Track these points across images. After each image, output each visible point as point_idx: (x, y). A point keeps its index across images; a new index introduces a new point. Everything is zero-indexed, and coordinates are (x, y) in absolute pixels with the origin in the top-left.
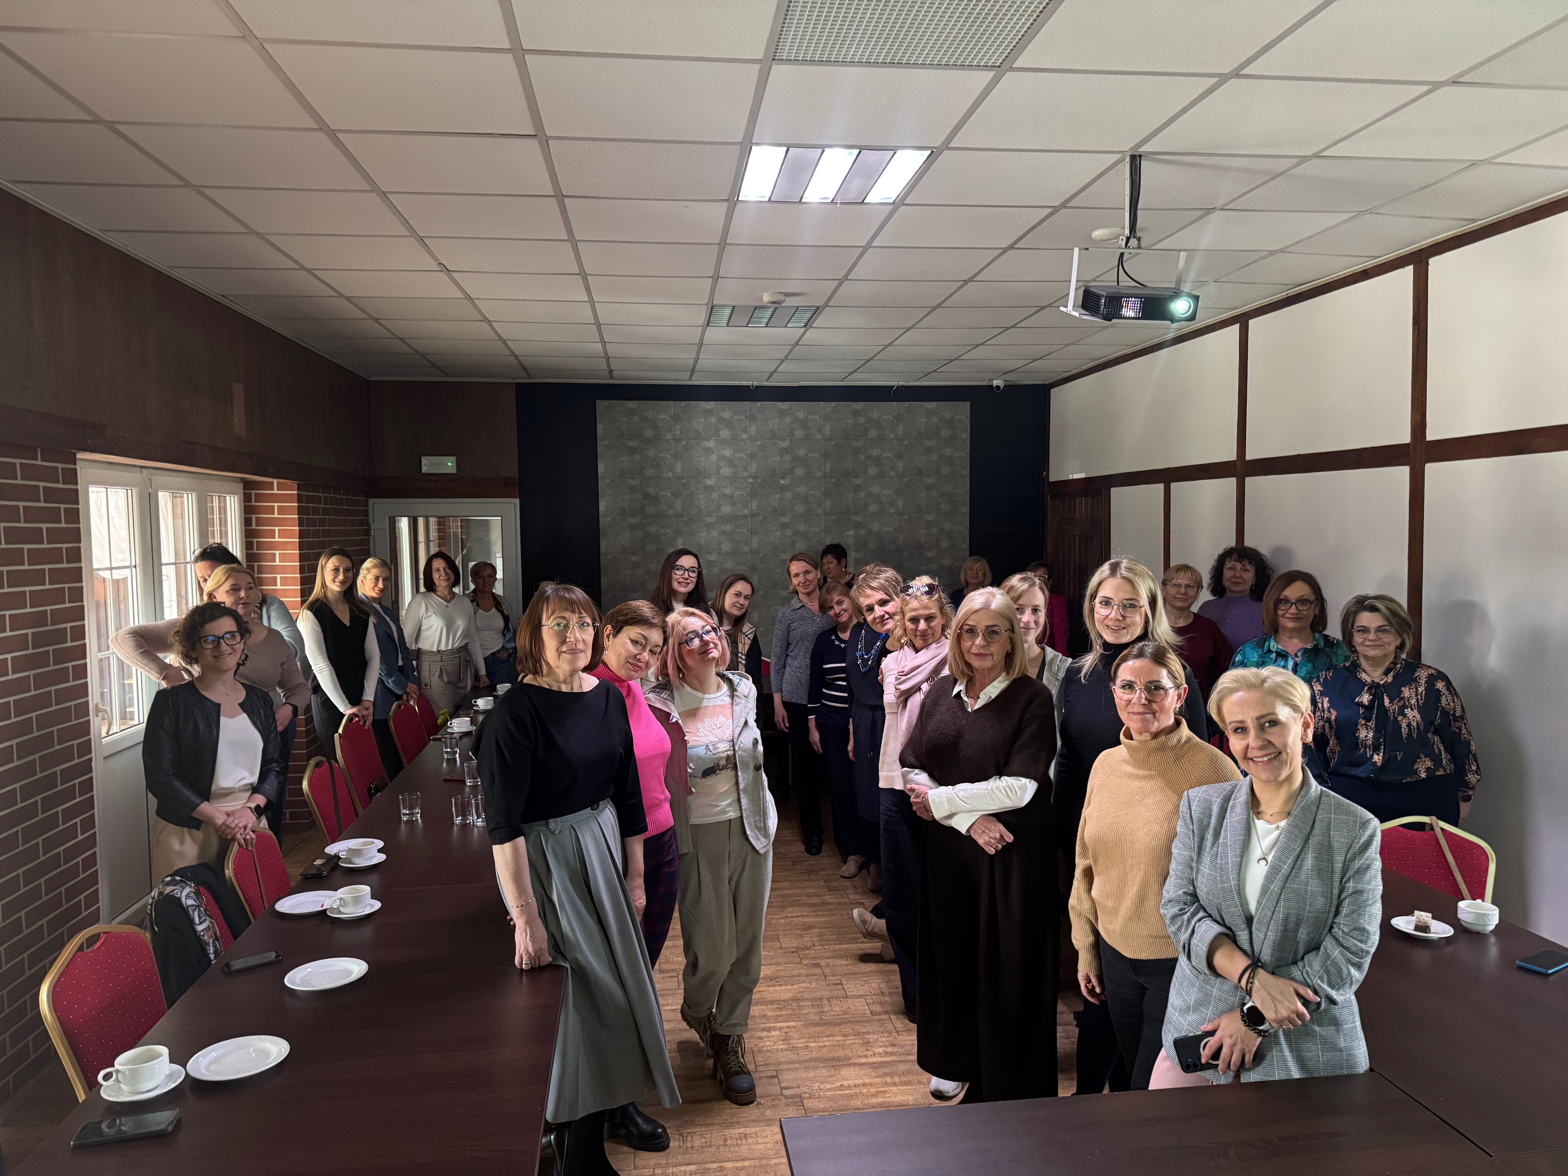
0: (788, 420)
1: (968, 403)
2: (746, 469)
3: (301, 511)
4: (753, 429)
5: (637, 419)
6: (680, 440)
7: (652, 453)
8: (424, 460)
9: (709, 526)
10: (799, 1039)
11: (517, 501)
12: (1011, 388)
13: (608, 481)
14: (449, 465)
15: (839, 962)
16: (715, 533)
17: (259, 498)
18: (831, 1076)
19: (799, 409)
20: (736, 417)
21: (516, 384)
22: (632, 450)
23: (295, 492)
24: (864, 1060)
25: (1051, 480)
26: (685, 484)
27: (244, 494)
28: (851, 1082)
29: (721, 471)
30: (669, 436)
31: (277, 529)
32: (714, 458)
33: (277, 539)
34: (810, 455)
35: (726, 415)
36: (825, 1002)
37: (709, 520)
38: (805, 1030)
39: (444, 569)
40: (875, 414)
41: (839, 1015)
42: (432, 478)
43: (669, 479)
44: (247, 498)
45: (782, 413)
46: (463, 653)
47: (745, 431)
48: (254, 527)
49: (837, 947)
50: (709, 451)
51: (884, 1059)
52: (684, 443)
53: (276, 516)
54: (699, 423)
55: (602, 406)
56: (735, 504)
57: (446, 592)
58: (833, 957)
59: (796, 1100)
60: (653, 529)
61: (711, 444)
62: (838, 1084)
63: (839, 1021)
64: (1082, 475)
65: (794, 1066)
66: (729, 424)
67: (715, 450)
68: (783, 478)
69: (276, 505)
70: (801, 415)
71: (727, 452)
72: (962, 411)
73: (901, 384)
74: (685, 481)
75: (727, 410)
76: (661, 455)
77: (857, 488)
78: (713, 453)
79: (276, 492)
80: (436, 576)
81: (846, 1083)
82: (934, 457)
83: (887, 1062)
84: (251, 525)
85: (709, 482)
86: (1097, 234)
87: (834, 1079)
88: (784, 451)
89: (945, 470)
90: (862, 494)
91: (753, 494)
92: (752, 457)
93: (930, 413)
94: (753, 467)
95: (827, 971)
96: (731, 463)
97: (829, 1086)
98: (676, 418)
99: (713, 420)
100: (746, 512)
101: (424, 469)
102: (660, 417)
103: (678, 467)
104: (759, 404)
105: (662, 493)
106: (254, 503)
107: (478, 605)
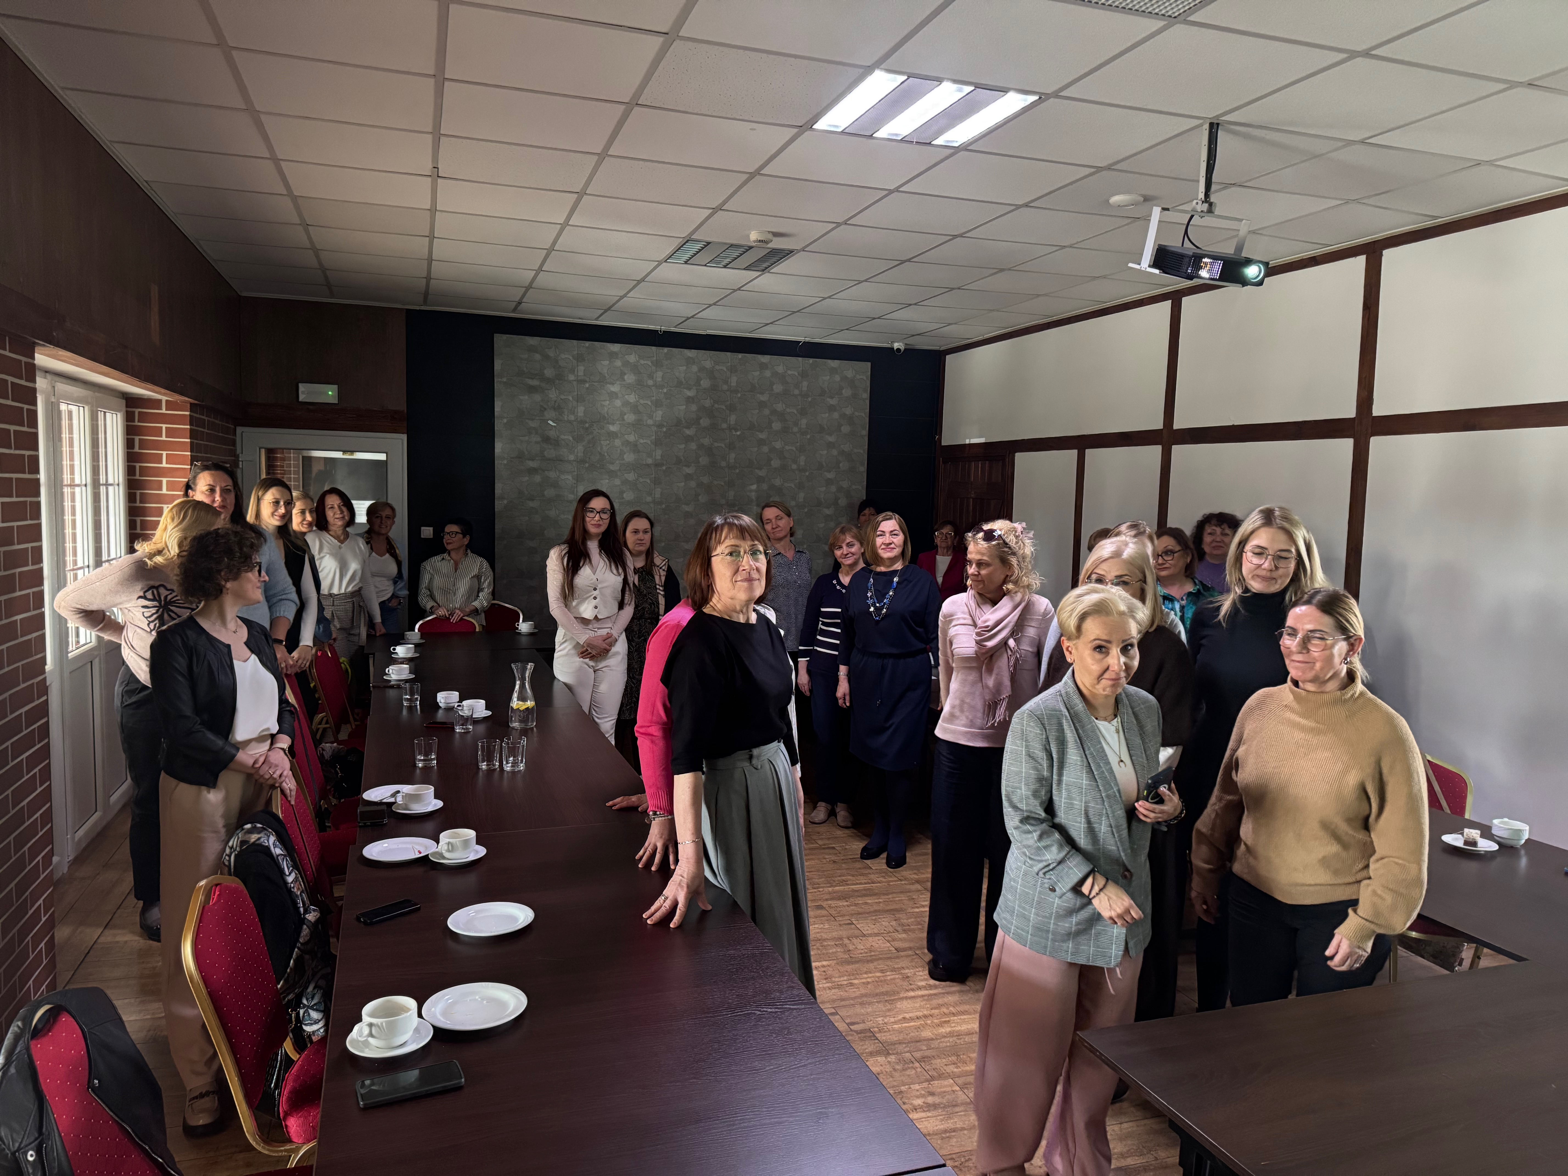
0: (695, 368)
1: (869, 364)
2: (651, 417)
3: (193, 434)
4: (659, 375)
5: (537, 357)
6: (584, 382)
7: (553, 394)
8: (302, 387)
9: (612, 474)
10: (840, 977)
11: (404, 437)
12: (910, 352)
13: (505, 421)
14: (330, 393)
15: (840, 903)
16: (617, 482)
17: (143, 417)
18: (889, 1010)
19: (706, 358)
20: (642, 362)
21: (408, 310)
22: (532, 389)
23: (188, 413)
24: (912, 994)
25: (943, 444)
26: (587, 429)
27: (127, 412)
28: (911, 1015)
29: (626, 417)
30: (572, 377)
31: (164, 453)
32: (618, 403)
33: (164, 465)
34: (716, 406)
35: (632, 358)
36: (846, 941)
37: (612, 467)
38: (842, 969)
39: (339, 507)
40: (780, 369)
41: (866, 953)
42: (311, 407)
43: (570, 422)
44: (129, 417)
45: (690, 361)
46: (357, 596)
47: (651, 377)
48: (137, 449)
49: (830, 889)
50: (613, 395)
51: (932, 992)
52: (587, 385)
53: (164, 438)
54: (604, 366)
55: (500, 340)
56: (639, 452)
57: (340, 532)
58: (831, 899)
59: (868, 1034)
60: (552, 475)
61: (615, 388)
62: (900, 1017)
63: (869, 958)
64: (982, 440)
65: (847, 1003)
66: (635, 369)
67: (620, 395)
68: (688, 428)
69: (164, 426)
70: (708, 364)
71: (632, 398)
72: (861, 372)
73: (807, 339)
74: (587, 425)
75: (633, 354)
76: (562, 397)
77: (761, 442)
78: (617, 398)
79: (164, 411)
80: (330, 514)
81: (907, 1016)
82: (836, 415)
83: (935, 994)
84: (133, 447)
85: (613, 428)
86: (1116, 199)
87: (893, 1013)
88: (689, 400)
89: (846, 429)
90: (765, 449)
91: (657, 443)
92: (658, 404)
93: (833, 371)
94: (659, 415)
95: (833, 912)
96: (635, 409)
97: (892, 1020)
98: (580, 358)
99: (618, 363)
100: (650, 461)
101: (302, 398)
102: (563, 356)
103: (581, 411)
104: (666, 350)
105: (562, 437)
106: (137, 423)
107: (372, 548)
